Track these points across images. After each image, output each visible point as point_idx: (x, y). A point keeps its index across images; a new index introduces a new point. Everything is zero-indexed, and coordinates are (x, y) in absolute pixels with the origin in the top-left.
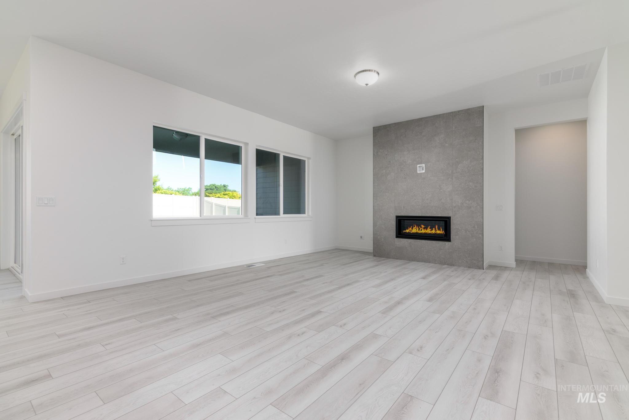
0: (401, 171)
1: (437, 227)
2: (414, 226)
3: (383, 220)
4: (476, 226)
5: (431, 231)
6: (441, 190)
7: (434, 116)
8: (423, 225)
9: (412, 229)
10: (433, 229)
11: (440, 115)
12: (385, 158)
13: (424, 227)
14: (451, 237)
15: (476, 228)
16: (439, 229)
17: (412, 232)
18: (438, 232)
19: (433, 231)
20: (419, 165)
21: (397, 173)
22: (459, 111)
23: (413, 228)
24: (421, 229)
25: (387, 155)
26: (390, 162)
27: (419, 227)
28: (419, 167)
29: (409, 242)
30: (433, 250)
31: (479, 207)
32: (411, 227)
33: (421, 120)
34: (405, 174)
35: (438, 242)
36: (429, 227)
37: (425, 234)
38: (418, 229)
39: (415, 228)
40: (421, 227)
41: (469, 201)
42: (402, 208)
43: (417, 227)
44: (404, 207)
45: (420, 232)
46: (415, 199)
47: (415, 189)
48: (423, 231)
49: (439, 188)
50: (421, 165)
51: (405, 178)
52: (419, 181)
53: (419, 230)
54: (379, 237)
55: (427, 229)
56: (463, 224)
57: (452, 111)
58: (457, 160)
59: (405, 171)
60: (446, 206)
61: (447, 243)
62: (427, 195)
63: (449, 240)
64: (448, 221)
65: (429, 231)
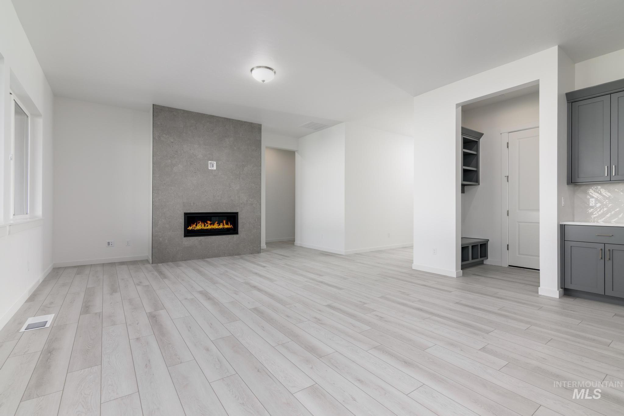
0: (191, 164)
1: (224, 222)
2: (199, 223)
3: (167, 219)
4: (256, 219)
5: (218, 226)
6: (231, 188)
7: (225, 118)
8: (209, 221)
9: (196, 225)
10: (221, 224)
11: (230, 119)
12: (170, 146)
13: (211, 223)
14: (239, 230)
15: (257, 221)
16: (227, 224)
17: (195, 229)
18: (226, 226)
19: (221, 226)
20: (210, 162)
21: (186, 166)
22: (245, 122)
23: (198, 225)
24: (206, 225)
25: (172, 142)
26: (177, 152)
27: (205, 223)
28: (210, 163)
29: (200, 239)
30: (223, 244)
31: (258, 203)
32: (195, 224)
33: (212, 117)
34: (195, 169)
35: (227, 236)
36: (217, 222)
37: (211, 229)
38: (203, 225)
39: (200, 225)
40: (207, 223)
41: (252, 199)
42: (192, 204)
43: (202, 223)
44: (194, 203)
45: (206, 228)
46: (206, 195)
47: (206, 185)
48: (210, 227)
49: (228, 186)
50: (212, 162)
51: (195, 173)
52: (211, 177)
53: (205, 226)
54: (161, 239)
55: (214, 225)
56: (248, 218)
57: (240, 120)
58: (243, 163)
59: (195, 165)
60: (234, 203)
61: (235, 236)
62: (218, 192)
63: (237, 233)
64: (236, 216)
65: (216, 226)
